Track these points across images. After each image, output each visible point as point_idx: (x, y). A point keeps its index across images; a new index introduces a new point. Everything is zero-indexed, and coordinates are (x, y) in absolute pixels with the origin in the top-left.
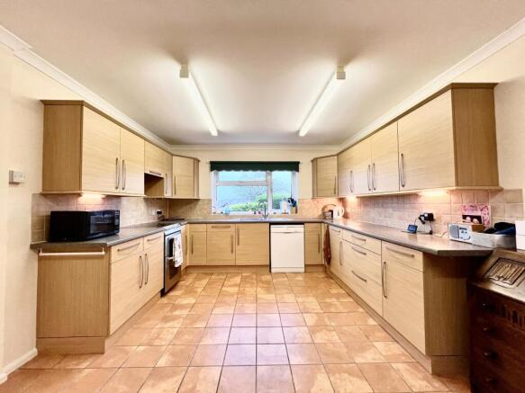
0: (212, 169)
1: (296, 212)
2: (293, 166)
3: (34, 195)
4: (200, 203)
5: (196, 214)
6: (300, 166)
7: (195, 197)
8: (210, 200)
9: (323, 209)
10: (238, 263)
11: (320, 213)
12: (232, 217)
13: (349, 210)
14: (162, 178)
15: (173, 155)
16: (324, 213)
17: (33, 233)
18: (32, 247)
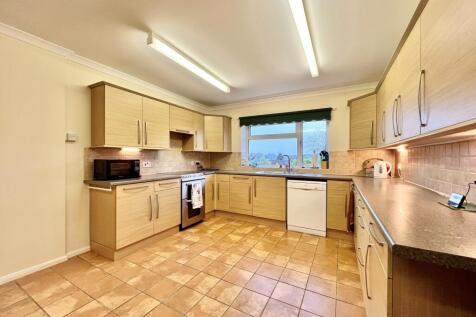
0: (241, 125)
1: (328, 167)
2: (324, 114)
3: (85, 149)
4: (232, 155)
5: (230, 166)
6: (333, 113)
7: (225, 150)
8: (240, 154)
9: (364, 164)
10: (255, 214)
11: (360, 168)
12: (259, 170)
13: (400, 167)
14: (191, 136)
15: (204, 115)
16: (365, 169)
17: (85, 173)
18: (85, 182)
